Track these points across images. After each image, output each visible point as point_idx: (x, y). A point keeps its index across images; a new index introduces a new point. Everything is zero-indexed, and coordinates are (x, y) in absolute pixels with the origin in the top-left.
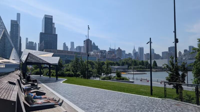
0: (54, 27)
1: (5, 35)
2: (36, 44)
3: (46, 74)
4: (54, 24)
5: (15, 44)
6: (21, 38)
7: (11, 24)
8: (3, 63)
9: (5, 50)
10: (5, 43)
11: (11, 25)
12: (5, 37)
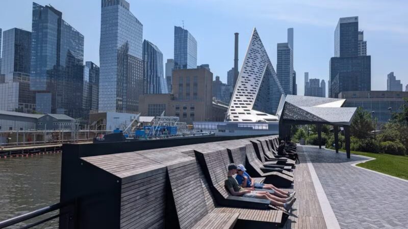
0: (362, 41)
1: (268, 73)
2: (325, 83)
3: (332, 145)
4: (362, 33)
5: (285, 86)
6: (295, 74)
7: (278, 50)
8: (267, 122)
9: (269, 99)
10: (269, 87)
11: (278, 53)
12: (269, 76)
